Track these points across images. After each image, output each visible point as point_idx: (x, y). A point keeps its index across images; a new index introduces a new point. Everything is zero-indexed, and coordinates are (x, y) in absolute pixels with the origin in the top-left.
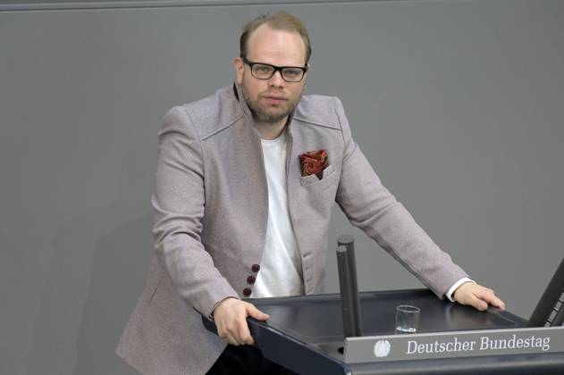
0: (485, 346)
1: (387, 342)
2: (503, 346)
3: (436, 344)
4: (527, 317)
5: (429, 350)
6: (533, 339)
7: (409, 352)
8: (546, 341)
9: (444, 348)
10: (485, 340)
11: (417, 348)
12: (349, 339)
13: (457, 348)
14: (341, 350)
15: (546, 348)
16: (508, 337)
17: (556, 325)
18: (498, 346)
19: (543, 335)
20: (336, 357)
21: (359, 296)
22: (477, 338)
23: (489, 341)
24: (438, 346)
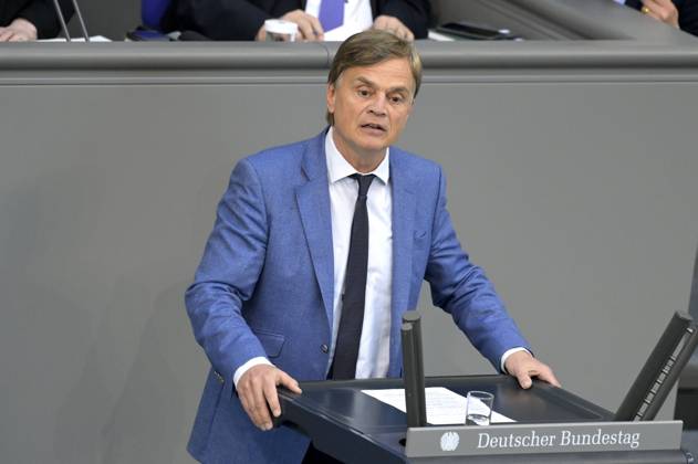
0: (566, 441)
1: (455, 434)
2: (586, 441)
3: (511, 437)
4: (614, 407)
5: (503, 444)
6: (621, 434)
7: (480, 446)
8: (635, 437)
9: (520, 443)
10: (566, 435)
11: (491, 442)
12: (412, 429)
13: (535, 443)
14: (403, 442)
15: (635, 445)
16: (593, 431)
17: (646, 420)
18: (581, 438)
19: (632, 430)
20: (396, 449)
22: (558, 433)
23: (570, 436)
24: (514, 442)
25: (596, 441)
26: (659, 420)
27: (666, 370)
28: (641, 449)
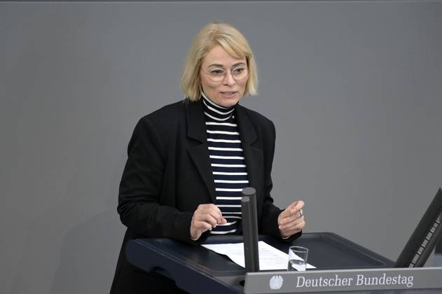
0: (360, 282)
1: (280, 277)
2: (375, 283)
3: (321, 279)
4: (394, 258)
5: (315, 284)
6: (400, 277)
7: (298, 286)
8: (410, 279)
9: (327, 283)
10: (360, 277)
11: (305, 283)
12: (249, 274)
13: (338, 284)
14: (242, 283)
15: (410, 285)
16: (379, 275)
17: (418, 267)
18: (371, 282)
19: (407, 274)
20: (238, 288)
22: (354, 276)
23: (363, 278)
24: (322, 281)
25: (382, 282)
26: (427, 266)
27: (433, 230)
28: (415, 287)
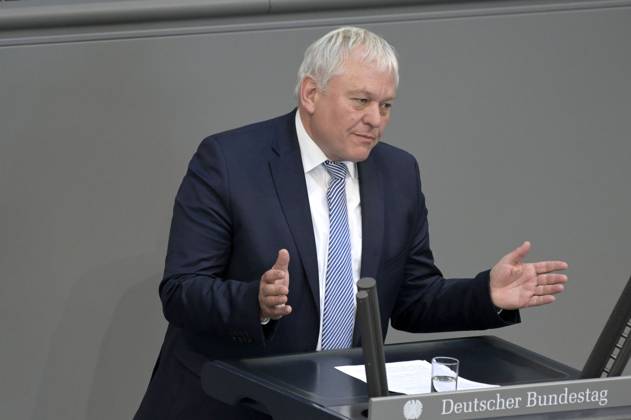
0: (532, 402)
1: (418, 401)
3: (476, 402)
4: (580, 367)
5: (467, 409)
6: (588, 392)
7: (444, 413)
8: (603, 394)
9: (485, 406)
10: (532, 396)
11: (454, 408)
12: (374, 400)
13: (500, 406)
14: (365, 413)
15: (603, 402)
16: (559, 391)
18: (547, 402)
19: (599, 387)
21: (384, 349)
22: (523, 394)
23: (535, 396)
24: (478, 405)
25: (563, 400)
26: (626, 375)
28: (610, 406)
